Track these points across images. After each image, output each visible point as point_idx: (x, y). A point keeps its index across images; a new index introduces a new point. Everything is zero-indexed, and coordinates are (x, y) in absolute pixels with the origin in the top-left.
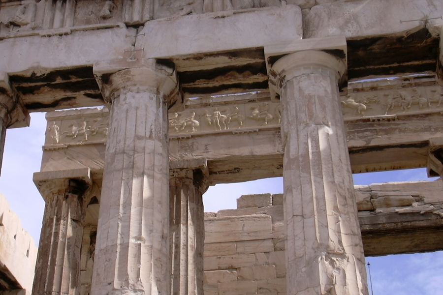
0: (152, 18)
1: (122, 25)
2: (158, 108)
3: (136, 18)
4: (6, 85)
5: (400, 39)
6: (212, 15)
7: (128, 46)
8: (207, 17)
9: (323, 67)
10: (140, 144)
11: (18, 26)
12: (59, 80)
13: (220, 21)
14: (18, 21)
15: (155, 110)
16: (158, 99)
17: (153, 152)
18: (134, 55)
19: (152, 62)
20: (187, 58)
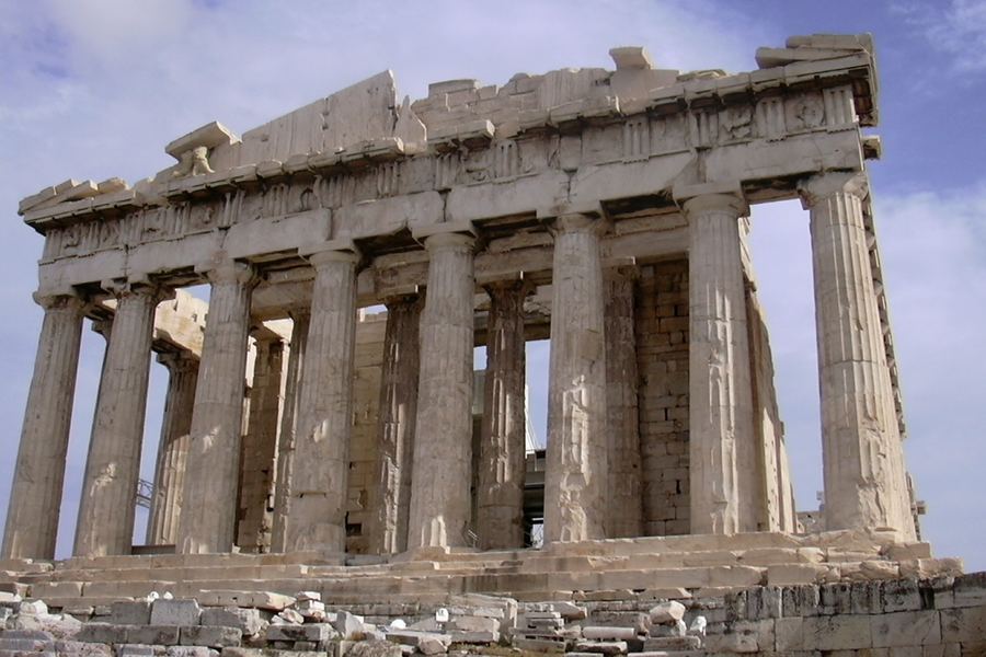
0: (235, 223)
1: (216, 230)
2: (237, 295)
3: (225, 224)
4: (147, 281)
5: (390, 236)
6: (271, 219)
7: (218, 249)
8: (268, 222)
9: (337, 262)
10: (221, 328)
11: (154, 230)
12: (180, 273)
13: (276, 225)
14: (154, 228)
15: (234, 298)
16: (238, 287)
17: (230, 333)
18: (220, 255)
19: (232, 261)
20: (254, 256)
